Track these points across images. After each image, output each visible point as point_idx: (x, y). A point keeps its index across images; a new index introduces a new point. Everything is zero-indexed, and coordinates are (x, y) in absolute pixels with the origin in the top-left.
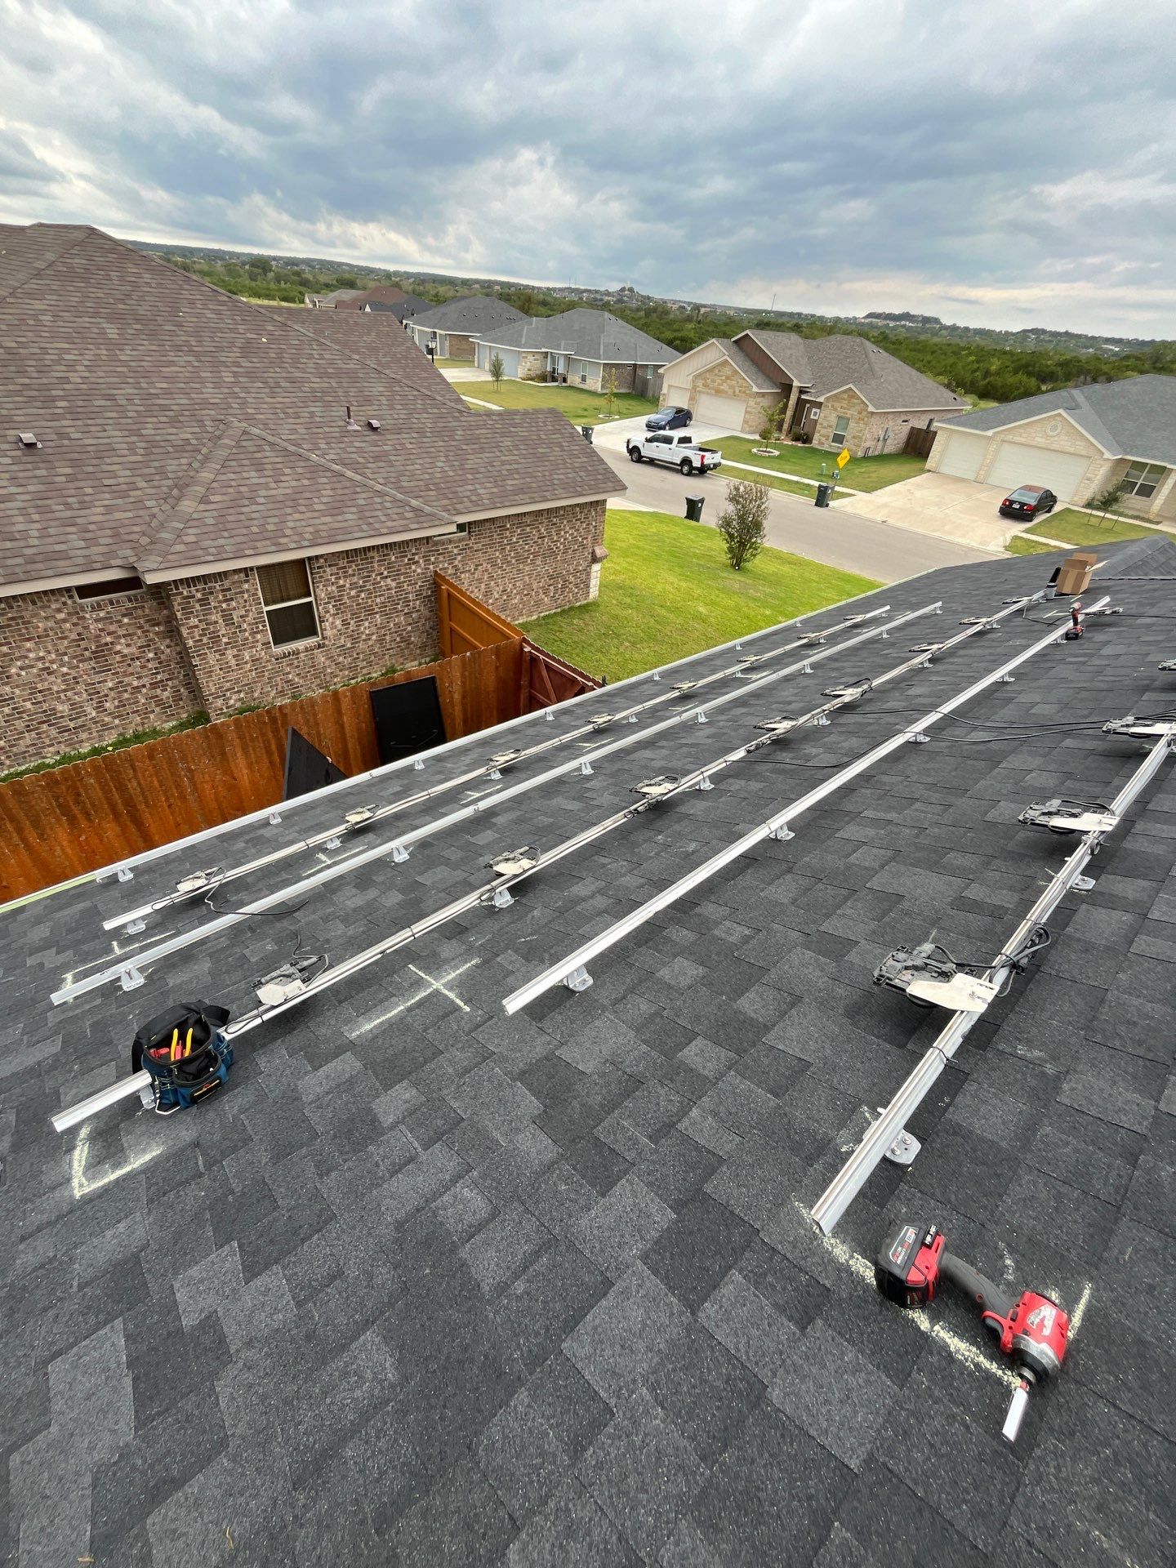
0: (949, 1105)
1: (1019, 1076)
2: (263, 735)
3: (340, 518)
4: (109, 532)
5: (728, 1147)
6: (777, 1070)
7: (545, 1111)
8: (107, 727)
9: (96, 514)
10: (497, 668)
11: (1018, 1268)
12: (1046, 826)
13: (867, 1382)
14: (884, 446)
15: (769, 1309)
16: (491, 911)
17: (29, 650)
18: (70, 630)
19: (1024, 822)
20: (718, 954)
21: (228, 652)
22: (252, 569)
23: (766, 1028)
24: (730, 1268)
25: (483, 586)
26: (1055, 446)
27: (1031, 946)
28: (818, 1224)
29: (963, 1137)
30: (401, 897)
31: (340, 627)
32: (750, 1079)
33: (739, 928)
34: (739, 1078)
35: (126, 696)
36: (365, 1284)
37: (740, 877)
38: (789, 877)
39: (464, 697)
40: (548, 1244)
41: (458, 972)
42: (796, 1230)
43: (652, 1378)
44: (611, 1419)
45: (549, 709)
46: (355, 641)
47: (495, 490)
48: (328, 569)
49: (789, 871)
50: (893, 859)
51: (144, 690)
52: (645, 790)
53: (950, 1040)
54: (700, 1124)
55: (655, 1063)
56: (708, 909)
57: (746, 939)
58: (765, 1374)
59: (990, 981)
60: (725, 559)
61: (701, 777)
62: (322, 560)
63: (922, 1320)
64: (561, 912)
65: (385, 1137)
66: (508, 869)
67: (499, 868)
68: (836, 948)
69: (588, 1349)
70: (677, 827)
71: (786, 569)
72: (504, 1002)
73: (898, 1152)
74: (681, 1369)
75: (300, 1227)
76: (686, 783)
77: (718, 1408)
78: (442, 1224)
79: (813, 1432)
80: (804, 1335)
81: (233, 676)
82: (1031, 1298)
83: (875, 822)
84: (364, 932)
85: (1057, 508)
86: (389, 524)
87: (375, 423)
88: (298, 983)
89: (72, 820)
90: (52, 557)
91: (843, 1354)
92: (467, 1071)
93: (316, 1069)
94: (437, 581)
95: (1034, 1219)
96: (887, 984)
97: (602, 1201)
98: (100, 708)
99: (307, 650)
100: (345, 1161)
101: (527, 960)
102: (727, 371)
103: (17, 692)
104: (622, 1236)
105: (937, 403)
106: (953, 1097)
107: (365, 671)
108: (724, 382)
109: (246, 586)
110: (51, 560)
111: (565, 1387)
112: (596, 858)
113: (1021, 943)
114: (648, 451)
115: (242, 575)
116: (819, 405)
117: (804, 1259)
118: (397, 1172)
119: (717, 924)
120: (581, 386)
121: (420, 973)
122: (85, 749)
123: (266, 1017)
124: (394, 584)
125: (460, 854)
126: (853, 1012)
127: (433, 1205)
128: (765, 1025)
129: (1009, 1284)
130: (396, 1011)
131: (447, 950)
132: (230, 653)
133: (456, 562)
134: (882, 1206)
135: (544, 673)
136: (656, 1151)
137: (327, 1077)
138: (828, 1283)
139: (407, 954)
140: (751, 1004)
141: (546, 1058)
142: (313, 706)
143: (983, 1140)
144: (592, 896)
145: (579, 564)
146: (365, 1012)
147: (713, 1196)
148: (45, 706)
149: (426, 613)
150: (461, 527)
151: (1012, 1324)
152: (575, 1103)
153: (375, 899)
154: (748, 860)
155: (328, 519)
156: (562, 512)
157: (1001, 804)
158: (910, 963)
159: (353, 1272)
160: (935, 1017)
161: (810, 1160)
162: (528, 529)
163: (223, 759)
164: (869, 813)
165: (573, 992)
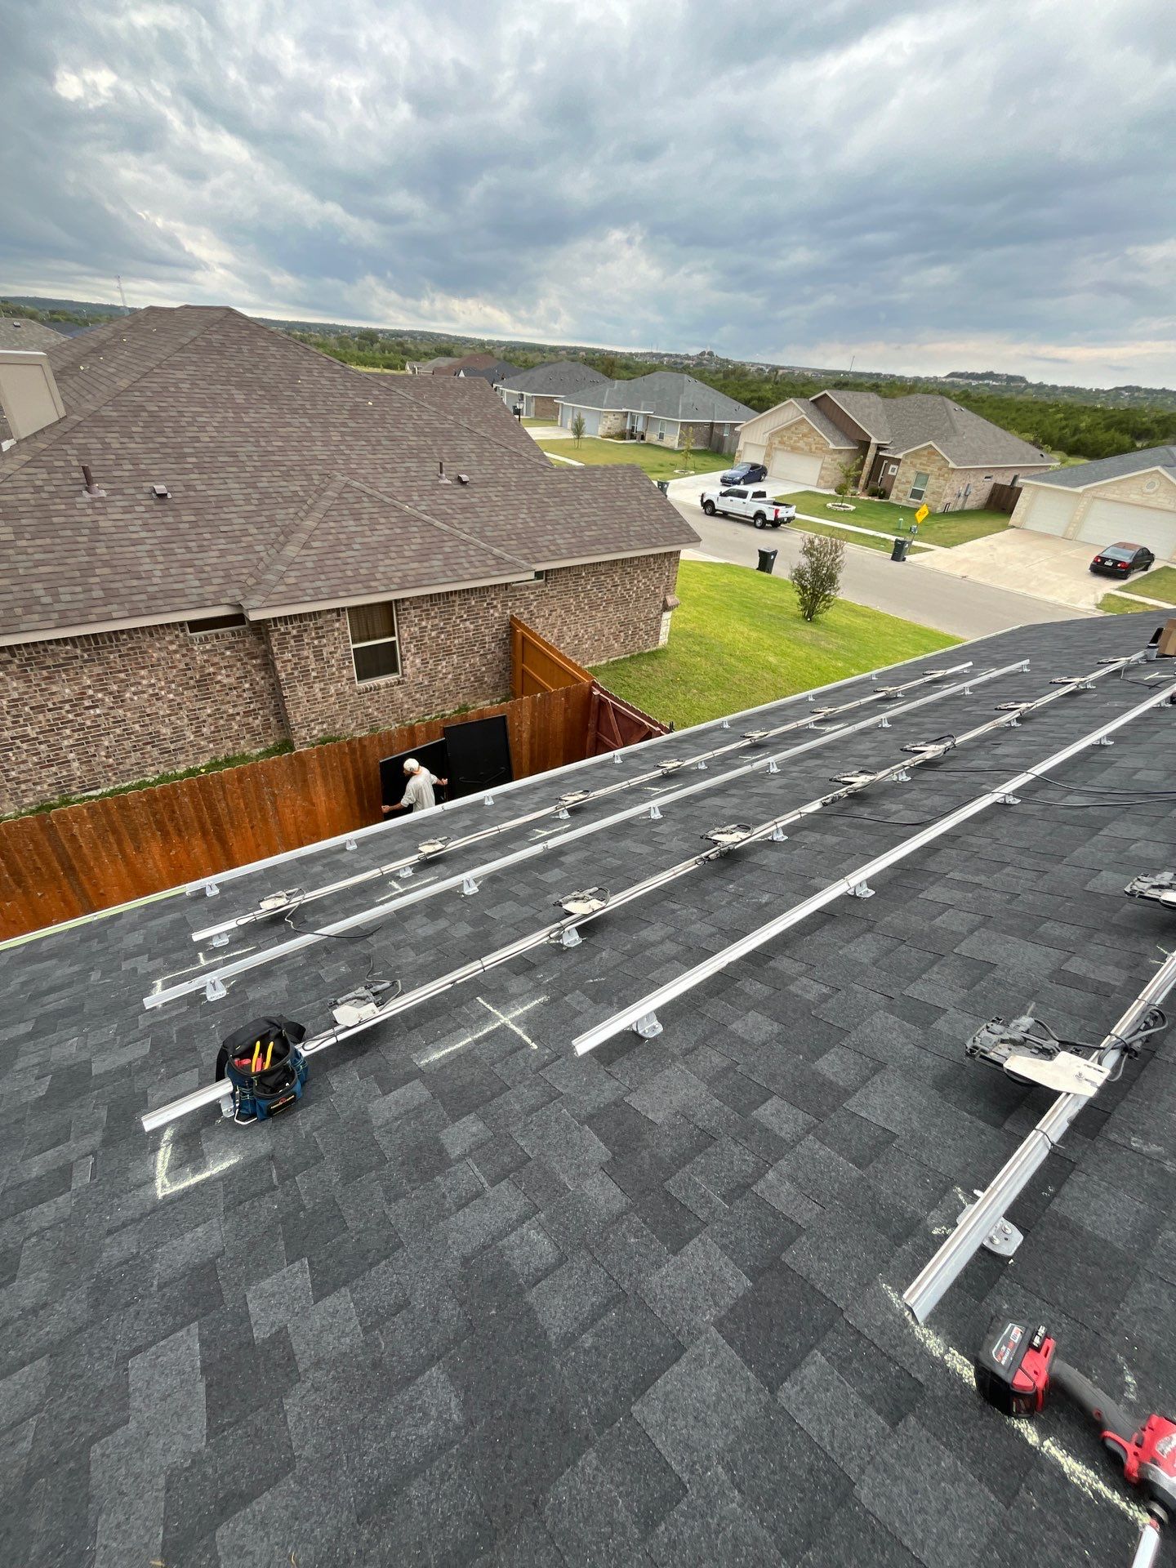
0: (1054, 1195)
1: (1134, 1171)
2: (342, 764)
3: (426, 564)
4: (221, 573)
5: (807, 1216)
6: (860, 1138)
7: (613, 1158)
8: (202, 751)
9: (212, 557)
10: (566, 710)
11: (1140, 1387)
12: (1157, 900)
13: (969, 1495)
14: (965, 502)
15: (855, 1399)
16: (559, 950)
17: (143, 678)
18: (180, 661)
19: (1132, 894)
20: (795, 1011)
21: (316, 685)
22: (343, 609)
23: (848, 1093)
24: (812, 1347)
25: (556, 631)
26: (1153, 504)
27: (1145, 1029)
28: (911, 1310)
29: (1071, 1232)
30: (470, 929)
31: (419, 665)
32: (830, 1145)
33: (816, 986)
34: (818, 1143)
35: (222, 722)
36: (431, 1317)
37: (817, 933)
38: (869, 936)
39: (532, 737)
40: (618, 1299)
41: (525, 1008)
42: (885, 1315)
43: (728, 1457)
44: (684, 1495)
45: (617, 752)
46: (432, 679)
47: (573, 540)
48: (412, 611)
49: (870, 929)
50: (982, 925)
51: (238, 718)
52: (716, 837)
53: (1055, 1124)
54: (776, 1187)
55: (728, 1120)
56: (784, 964)
57: (825, 998)
58: (852, 1471)
59: (1100, 1063)
60: (797, 609)
61: (774, 827)
62: (407, 603)
63: (1030, 1433)
64: (631, 955)
65: (453, 1169)
66: (578, 908)
67: (569, 907)
68: (923, 1015)
69: (659, 1416)
70: (748, 877)
71: (859, 621)
72: (574, 1042)
73: (997, 1241)
74: (759, 1451)
75: (368, 1251)
76: (759, 833)
77: (801, 1500)
78: (507, 1263)
79: (907, 1542)
80: (895, 1432)
81: (318, 708)
82: (1159, 1423)
83: (962, 885)
84: (434, 961)
85: (1154, 567)
86: (472, 570)
87: (465, 477)
88: (372, 1006)
89: (166, 835)
90: (169, 594)
91: (939, 1459)
92: (534, 1109)
93: (385, 1094)
94: (512, 625)
95: (1158, 1333)
96: (982, 1057)
97: (673, 1259)
98: (198, 732)
99: (387, 686)
100: (413, 1189)
101: (595, 1001)
102: (804, 429)
103: (129, 714)
104: (694, 1299)
105: (1022, 459)
106: (1059, 1187)
107: (439, 708)
108: (800, 439)
109: (337, 625)
110: (169, 597)
111: (636, 1453)
112: (665, 903)
113: (1133, 1024)
114: (722, 505)
115: (335, 615)
116: (898, 462)
117: (894, 1347)
118: (466, 1205)
119: (793, 980)
120: (659, 443)
121: (488, 1006)
122: (181, 770)
123: (341, 1037)
124: (472, 627)
125: (529, 891)
126: (942, 1084)
127: (500, 1243)
128: (845, 1090)
129: (1130, 1404)
130: (464, 1043)
131: (515, 985)
132: (317, 686)
133: (532, 608)
134: (981, 1299)
135: (612, 716)
136: (731, 1213)
137: (397, 1102)
138: (920, 1377)
139: (475, 986)
140: (831, 1065)
141: (615, 1104)
142: (390, 739)
143: (1096, 1239)
144: (662, 942)
145: (650, 612)
146: (435, 1041)
147: (792, 1266)
148: (151, 729)
149: (501, 654)
150: (539, 575)
151: (1137, 1449)
152: (645, 1153)
153: (445, 930)
154: (824, 916)
155: (415, 565)
156: (636, 562)
157: (1103, 873)
158: (1006, 1036)
159: (419, 1304)
160: (1038, 1099)
161: (898, 1239)
162: (603, 578)
163: (305, 785)
164: (956, 875)
165: (642, 1038)
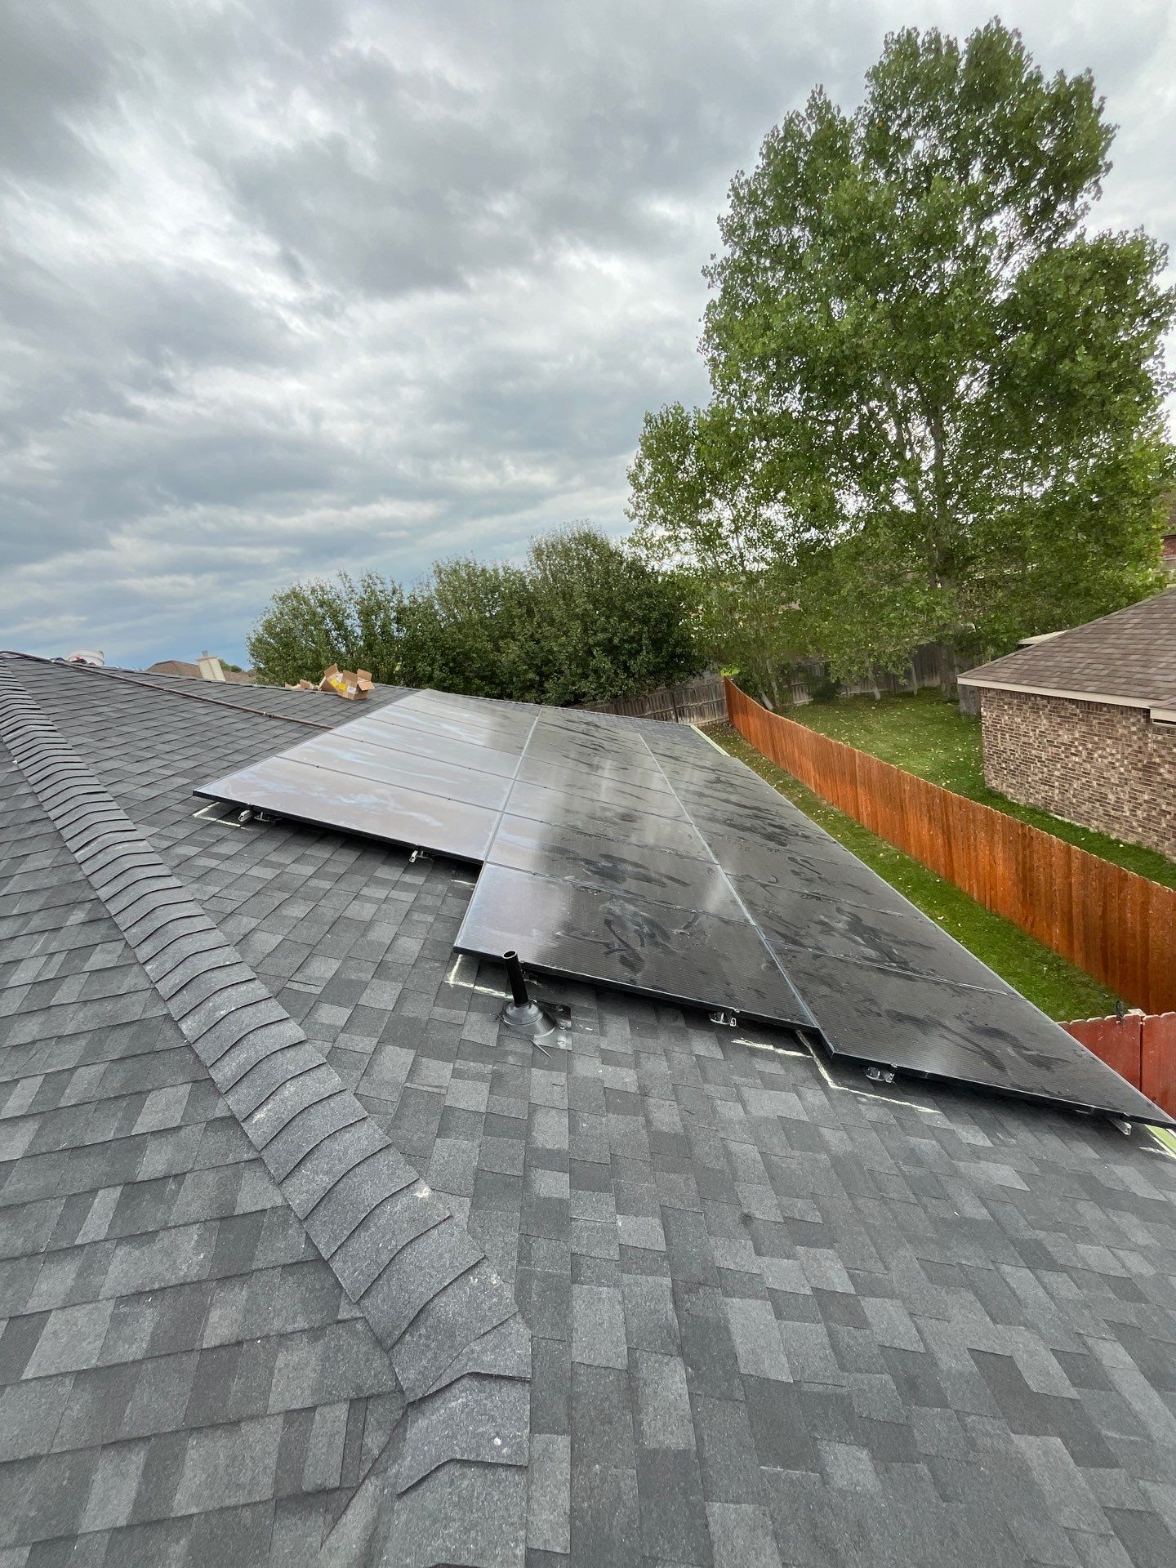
8: (1131, 830)
35: (1154, 813)
98: (1133, 812)
103: (1093, 771)
122: (1113, 836)
148: (1103, 790)
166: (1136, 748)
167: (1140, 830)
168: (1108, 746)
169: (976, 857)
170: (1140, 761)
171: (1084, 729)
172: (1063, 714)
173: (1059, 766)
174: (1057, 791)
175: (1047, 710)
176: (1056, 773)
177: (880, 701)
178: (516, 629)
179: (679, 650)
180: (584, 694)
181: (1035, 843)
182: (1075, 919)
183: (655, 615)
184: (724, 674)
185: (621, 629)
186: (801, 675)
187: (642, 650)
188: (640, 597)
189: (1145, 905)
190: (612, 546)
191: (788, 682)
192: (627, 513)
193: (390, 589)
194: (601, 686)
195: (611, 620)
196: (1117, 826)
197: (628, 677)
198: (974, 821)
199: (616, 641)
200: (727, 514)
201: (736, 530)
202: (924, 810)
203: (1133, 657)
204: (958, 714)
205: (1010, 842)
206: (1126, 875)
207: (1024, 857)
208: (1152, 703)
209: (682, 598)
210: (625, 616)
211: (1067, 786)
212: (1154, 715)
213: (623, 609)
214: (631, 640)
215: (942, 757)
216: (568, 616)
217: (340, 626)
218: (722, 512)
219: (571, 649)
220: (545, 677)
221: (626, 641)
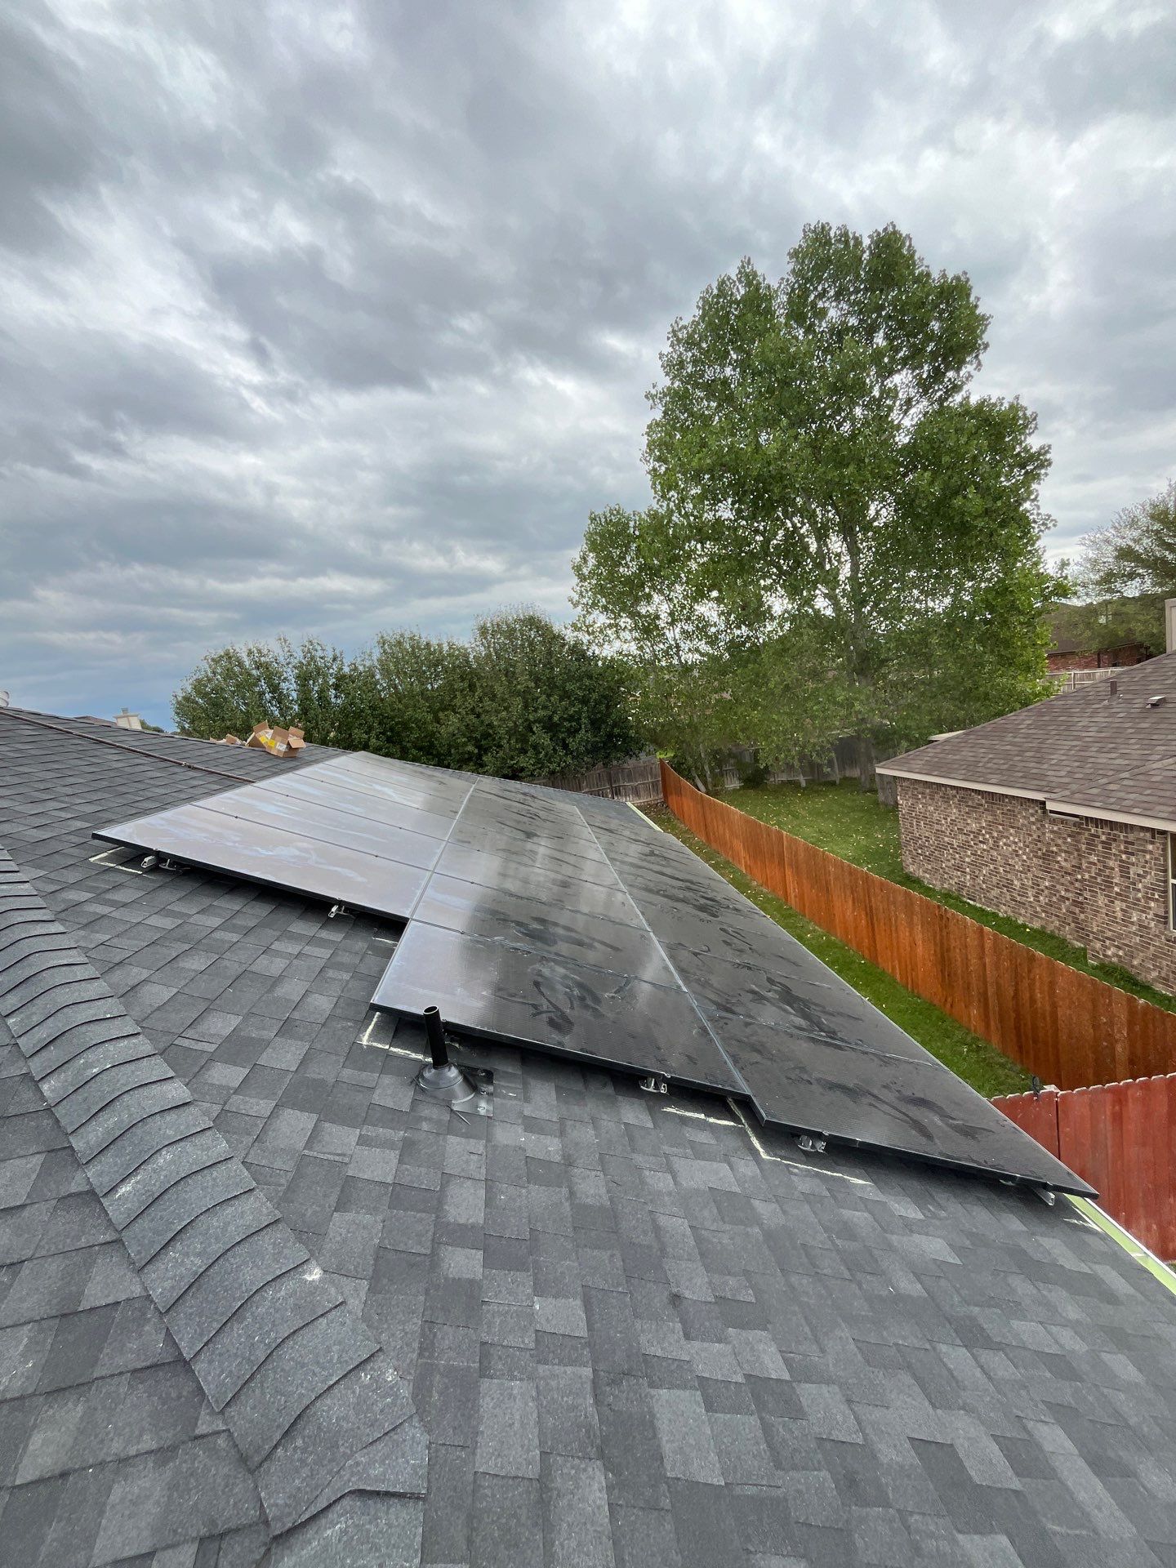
21: (1117, 903)
22: (1163, 833)
35: (1054, 899)
98: (1036, 897)
103: (999, 858)
122: (1020, 920)
166: (1035, 837)
167: (1043, 915)
168: (1011, 834)
169: (898, 937)
170: (1040, 849)
171: (990, 818)
172: (970, 803)
173: (969, 853)
174: (968, 877)
175: (956, 800)
176: (967, 860)
177: (805, 789)
178: (458, 702)
179: (616, 731)
180: (522, 769)
181: (951, 924)
182: (990, 1001)
183: (595, 696)
184: (660, 756)
185: (560, 708)
186: (732, 761)
187: (581, 728)
188: (580, 679)
189: (1052, 985)
190: (556, 630)
191: (720, 767)
192: (571, 600)
193: (331, 656)
194: (539, 761)
195: (552, 699)
196: (1023, 911)
197: (566, 754)
198: (894, 903)
199: (556, 719)
200: (665, 608)
201: (672, 623)
202: (848, 892)
203: (1028, 754)
204: (876, 803)
205: (928, 923)
206: (1034, 955)
207: (941, 940)
208: (1047, 795)
209: (621, 682)
210: (566, 695)
211: (977, 872)
212: (1050, 806)
213: (564, 688)
214: (571, 718)
215: (864, 843)
216: (510, 692)
217: (274, 689)
218: (659, 606)
219: (511, 724)
220: (483, 750)
221: (565, 720)
